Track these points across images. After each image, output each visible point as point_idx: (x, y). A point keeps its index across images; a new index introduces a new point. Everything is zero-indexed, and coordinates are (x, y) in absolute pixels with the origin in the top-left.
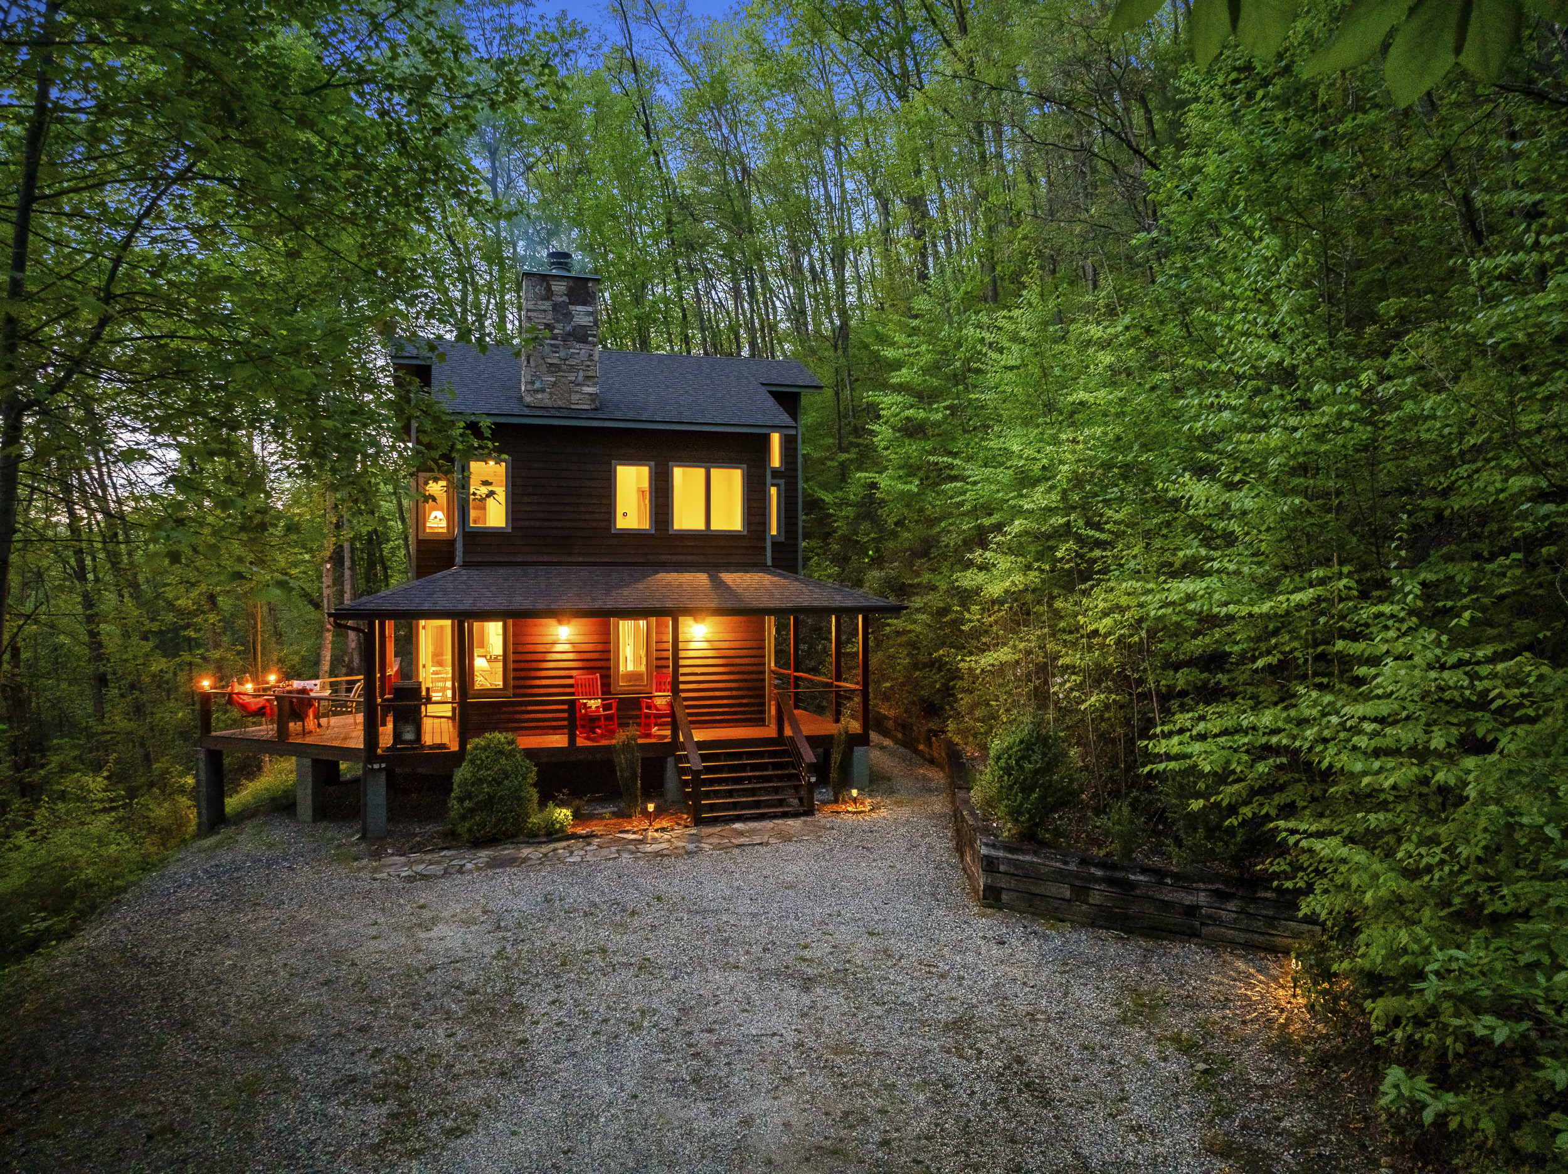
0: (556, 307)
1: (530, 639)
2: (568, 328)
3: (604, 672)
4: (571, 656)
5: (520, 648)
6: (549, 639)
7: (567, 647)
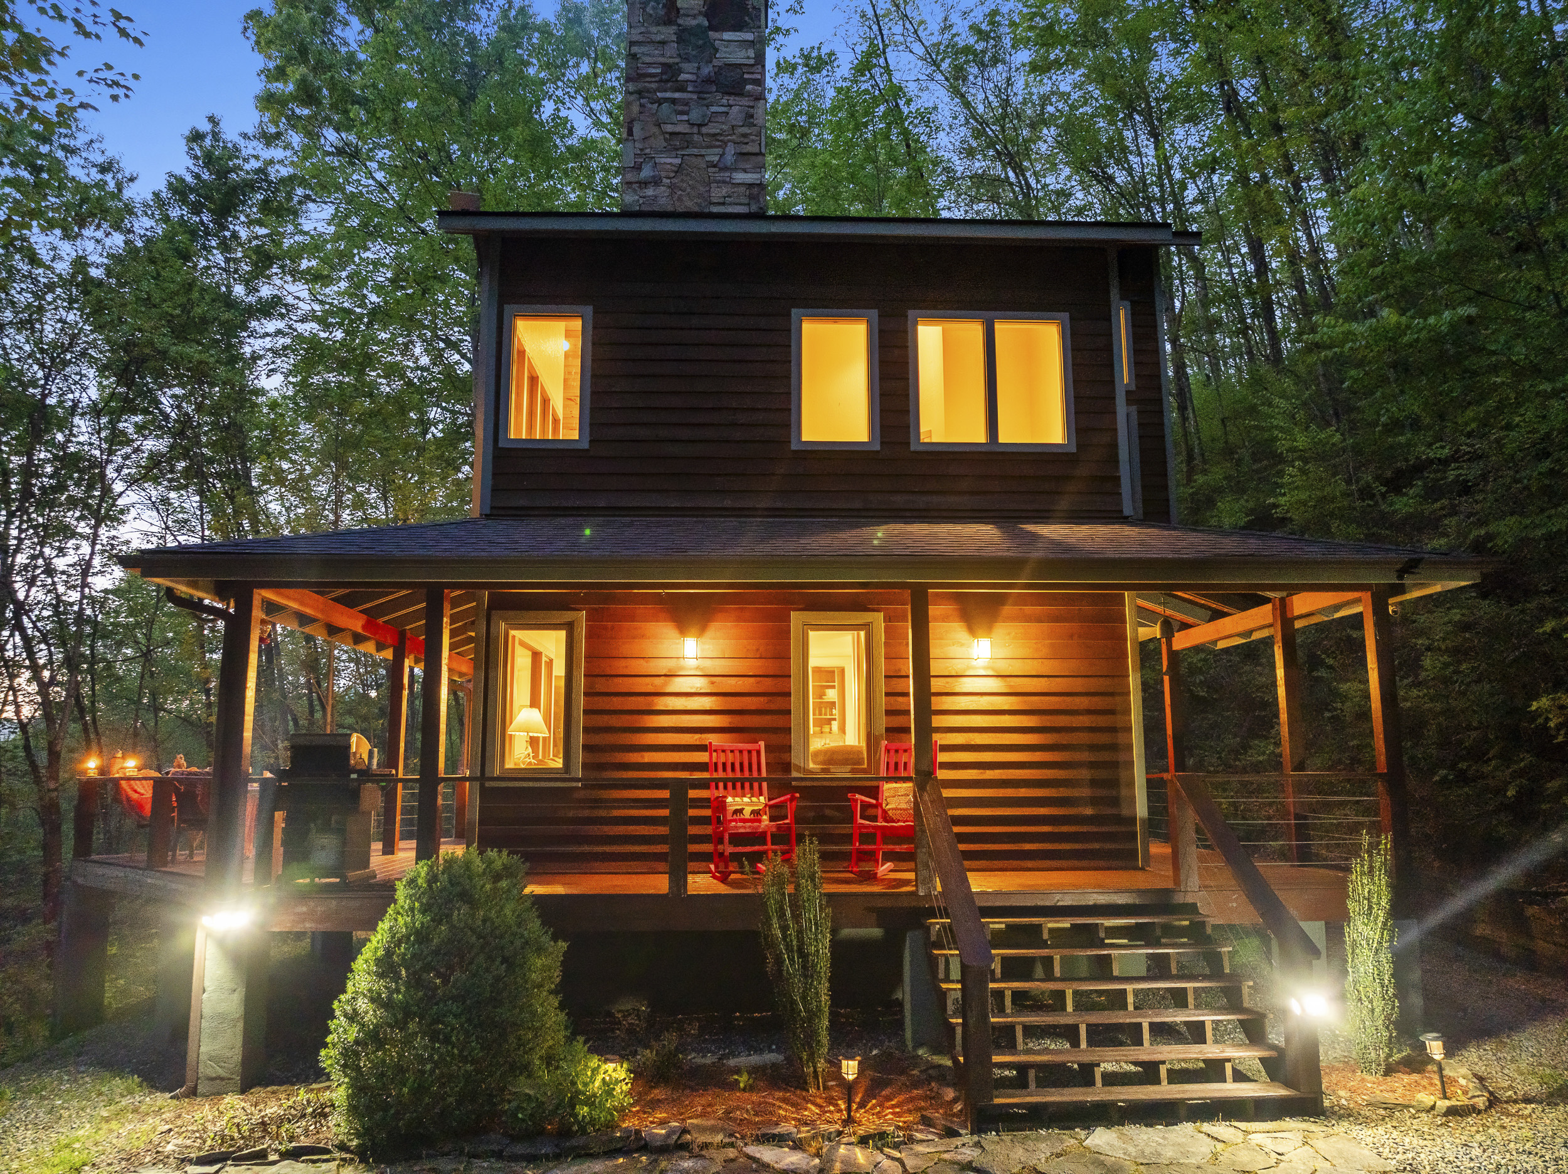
0: (683, 36)
1: (621, 666)
2: (706, 70)
3: (776, 739)
4: (706, 703)
5: (601, 685)
6: (662, 666)
7: (699, 684)
